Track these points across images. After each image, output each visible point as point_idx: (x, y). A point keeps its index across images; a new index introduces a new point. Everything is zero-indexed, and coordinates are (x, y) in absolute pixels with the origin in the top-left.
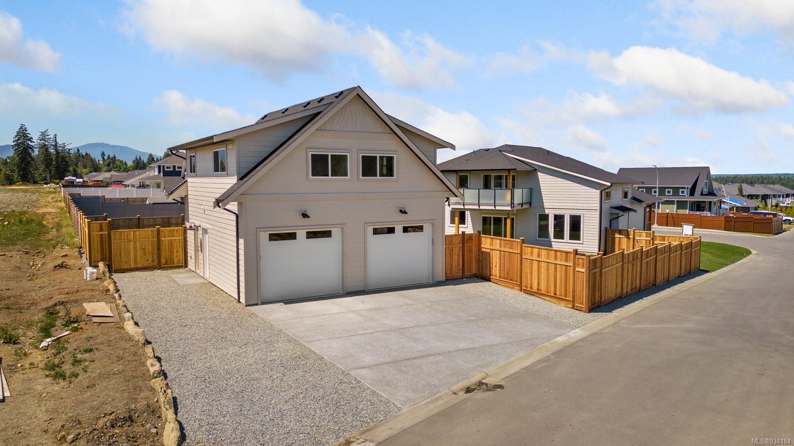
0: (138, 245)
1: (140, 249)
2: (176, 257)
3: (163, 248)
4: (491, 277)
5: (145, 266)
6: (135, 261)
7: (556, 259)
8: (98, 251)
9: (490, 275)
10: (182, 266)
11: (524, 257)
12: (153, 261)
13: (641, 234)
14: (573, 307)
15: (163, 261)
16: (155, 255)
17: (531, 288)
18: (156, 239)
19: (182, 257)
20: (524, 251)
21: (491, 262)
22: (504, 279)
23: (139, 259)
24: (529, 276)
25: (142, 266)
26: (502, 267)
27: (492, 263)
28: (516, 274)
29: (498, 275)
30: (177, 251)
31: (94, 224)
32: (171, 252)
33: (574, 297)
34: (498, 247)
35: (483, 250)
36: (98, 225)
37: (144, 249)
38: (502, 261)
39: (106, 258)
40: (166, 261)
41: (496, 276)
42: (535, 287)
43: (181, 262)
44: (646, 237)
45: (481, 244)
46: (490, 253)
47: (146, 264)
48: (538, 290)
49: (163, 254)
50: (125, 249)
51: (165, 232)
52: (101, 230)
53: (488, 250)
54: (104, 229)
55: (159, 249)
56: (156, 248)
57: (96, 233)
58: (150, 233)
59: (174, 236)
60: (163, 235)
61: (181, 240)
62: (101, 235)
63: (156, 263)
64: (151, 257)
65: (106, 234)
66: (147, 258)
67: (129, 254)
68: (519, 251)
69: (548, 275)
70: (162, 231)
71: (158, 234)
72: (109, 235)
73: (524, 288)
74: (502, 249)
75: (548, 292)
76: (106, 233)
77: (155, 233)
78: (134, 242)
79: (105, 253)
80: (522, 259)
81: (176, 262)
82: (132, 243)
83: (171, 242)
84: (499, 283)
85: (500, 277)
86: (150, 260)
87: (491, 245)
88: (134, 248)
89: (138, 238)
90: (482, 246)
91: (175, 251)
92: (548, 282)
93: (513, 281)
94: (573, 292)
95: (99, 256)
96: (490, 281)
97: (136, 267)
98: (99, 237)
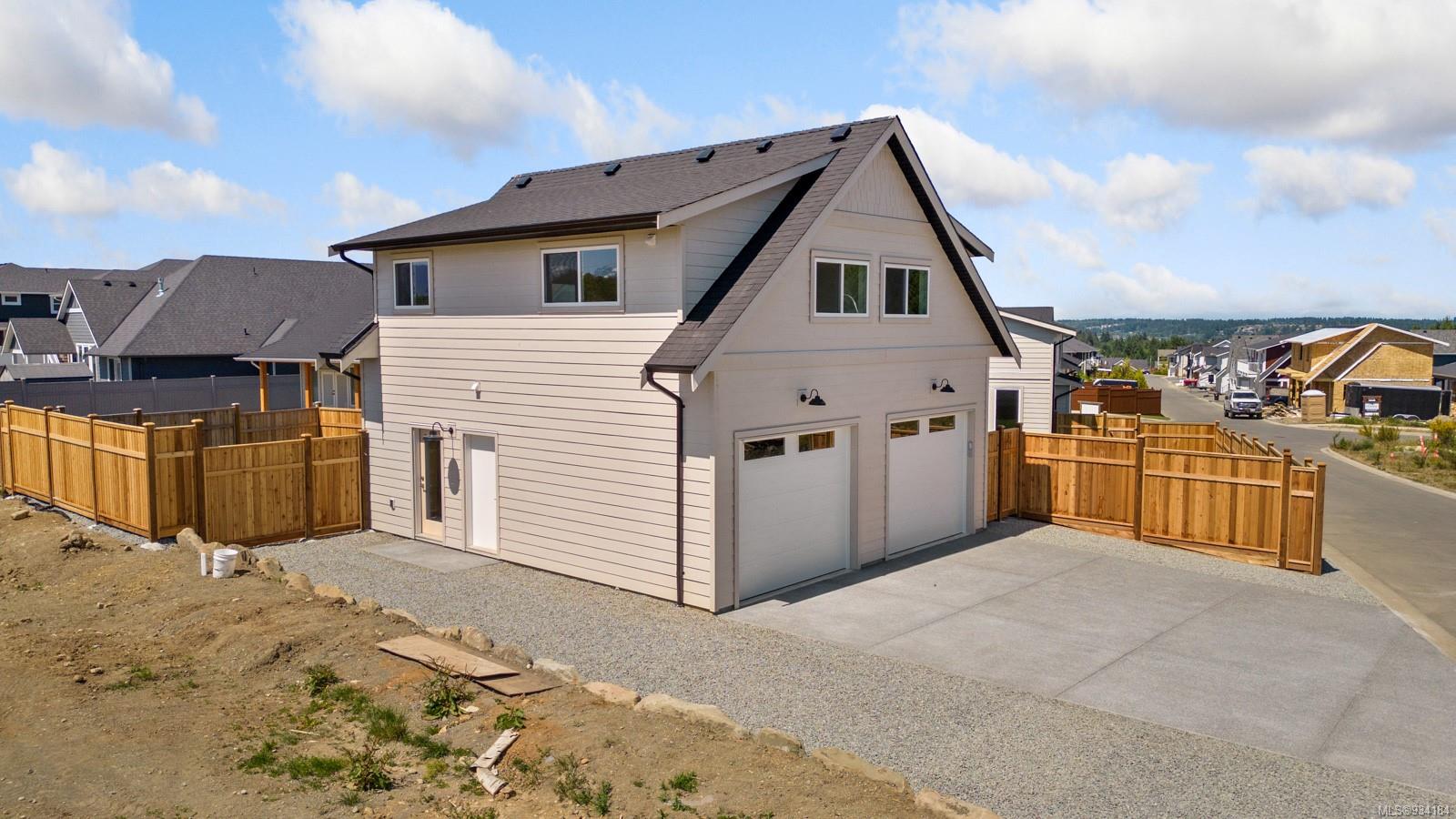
0: (263, 480)
1: (269, 489)
2: (345, 505)
3: (317, 485)
4: (1053, 515)
5: (277, 530)
6: (257, 522)
7: (1234, 473)
8: (171, 500)
9: (1050, 511)
10: (358, 527)
11: (1146, 472)
12: (296, 518)
13: (1117, 422)
14: (1282, 566)
15: (318, 516)
16: (301, 503)
17: (1166, 532)
18: (303, 465)
19: (355, 504)
20: (1148, 460)
21: (1053, 485)
22: (1090, 517)
23: (264, 516)
24: (1159, 509)
25: (271, 532)
26: (1082, 494)
27: (1056, 488)
28: (1122, 506)
29: (1072, 510)
30: (347, 492)
31: (162, 434)
32: (335, 493)
33: (1283, 546)
34: (1073, 455)
35: (1028, 461)
36: (171, 435)
37: (276, 490)
38: (1085, 483)
39: (190, 516)
40: (324, 517)
41: (1066, 512)
42: (1176, 529)
43: (355, 515)
44: (1127, 426)
45: (1024, 450)
46: (1049, 468)
47: (281, 526)
48: (1185, 534)
49: (317, 497)
50: (233, 490)
51: (320, 447)
52: (179, 447)
53: (1046, 462)
54: (185, 446)
55: (308, 488)
56: (302, 485)
57: (166, 456)
58: (290, 450)
59: (341, 456)
60: (317, 455)
61: (355, 465)
62: (179, 460)
63: (302, 524)
64: (291, 508)
65: (190, 457)
66: (284, 512)
67: (243, 503)
68: (1132, 462)
69: (1212, 507)
70: (316, 443)
71: (308, 453)
72: (198, 460)
73: (1144, 533)
74: (1085, 458)
75: (1211, 538)
76: (191, 453)
77: (301, 450)
78: (254, 474)
79: (187, 504)
80: (1141, 476)
81: (344, 518)
82: (249, 476)
83: (335, 470)
84: (1076, 526)
85: (1077, 514)
86: (290, 516)
87: (1051, 451)
88: (253, 488)
89: (263, 463)
90: (1027, 454)
91: (343, 492)
92: (1211, 520)
93: (1113, 520)
94: (1282, 536)
95: (174, 514)
96: (1052, 523)
97: (258, 534)
98: (173, 465)
